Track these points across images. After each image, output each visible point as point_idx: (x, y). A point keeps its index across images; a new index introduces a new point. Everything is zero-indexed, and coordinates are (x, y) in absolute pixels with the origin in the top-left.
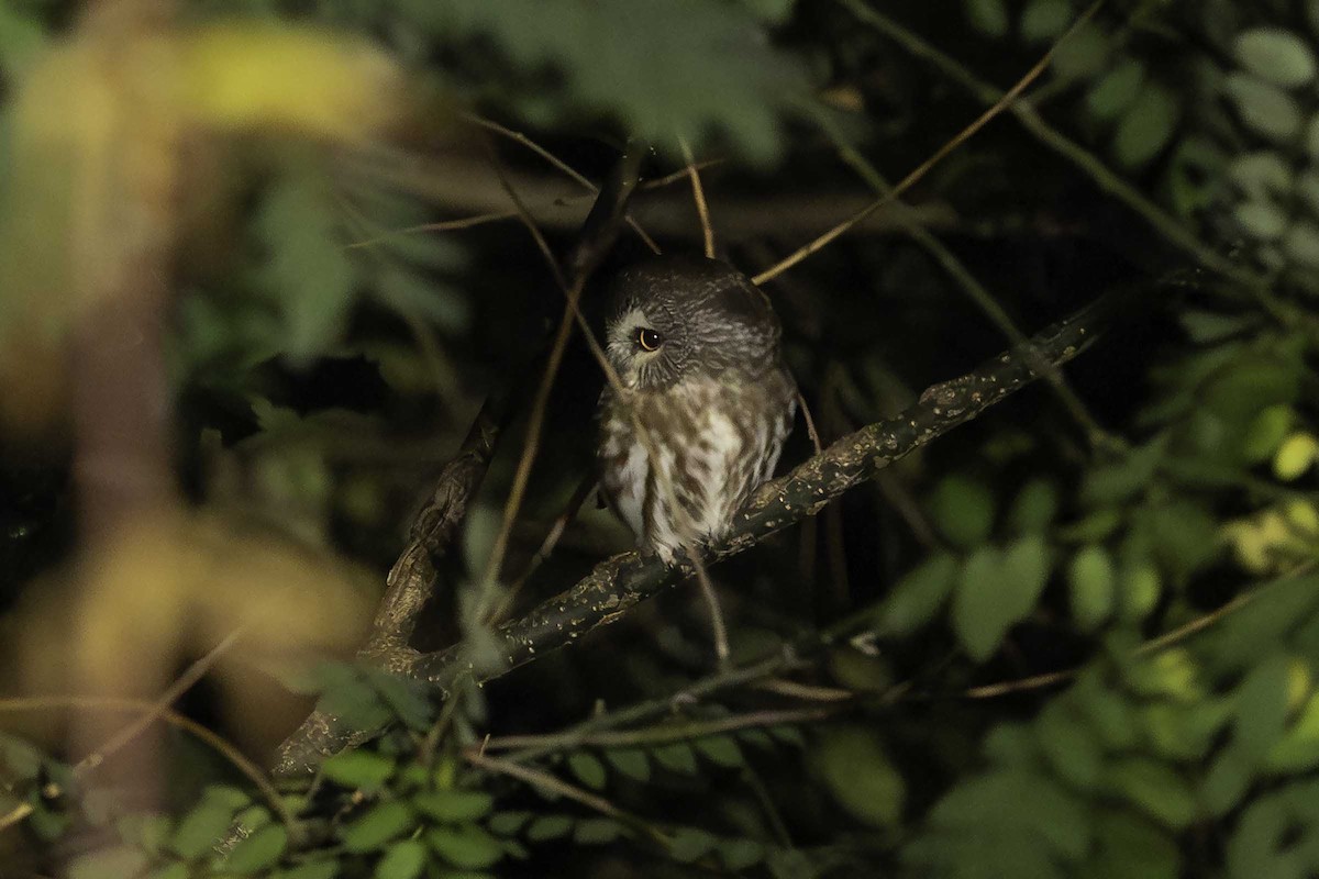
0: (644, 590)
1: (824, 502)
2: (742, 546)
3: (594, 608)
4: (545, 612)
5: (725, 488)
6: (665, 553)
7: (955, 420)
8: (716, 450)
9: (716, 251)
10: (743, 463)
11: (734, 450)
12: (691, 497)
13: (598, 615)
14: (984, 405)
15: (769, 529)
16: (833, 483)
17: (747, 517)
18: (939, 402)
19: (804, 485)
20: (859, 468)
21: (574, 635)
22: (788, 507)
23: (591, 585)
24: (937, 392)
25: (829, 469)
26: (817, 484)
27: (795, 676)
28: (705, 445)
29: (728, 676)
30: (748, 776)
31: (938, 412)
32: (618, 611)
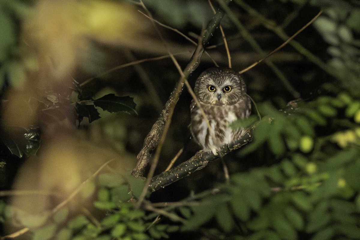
0: (209, 160)
2: (237, 147)
3: (195, 165)
4: (181, 166)
12: (221, 135)
13: (197, 167)
15: (245, 142)
18: (292, 106)
21: (190, 173)
22: (250, 136)
23: (195, 159)
24: (292, 103)
28: (225, 121)
31: (292, 108)
32: (202, 166)
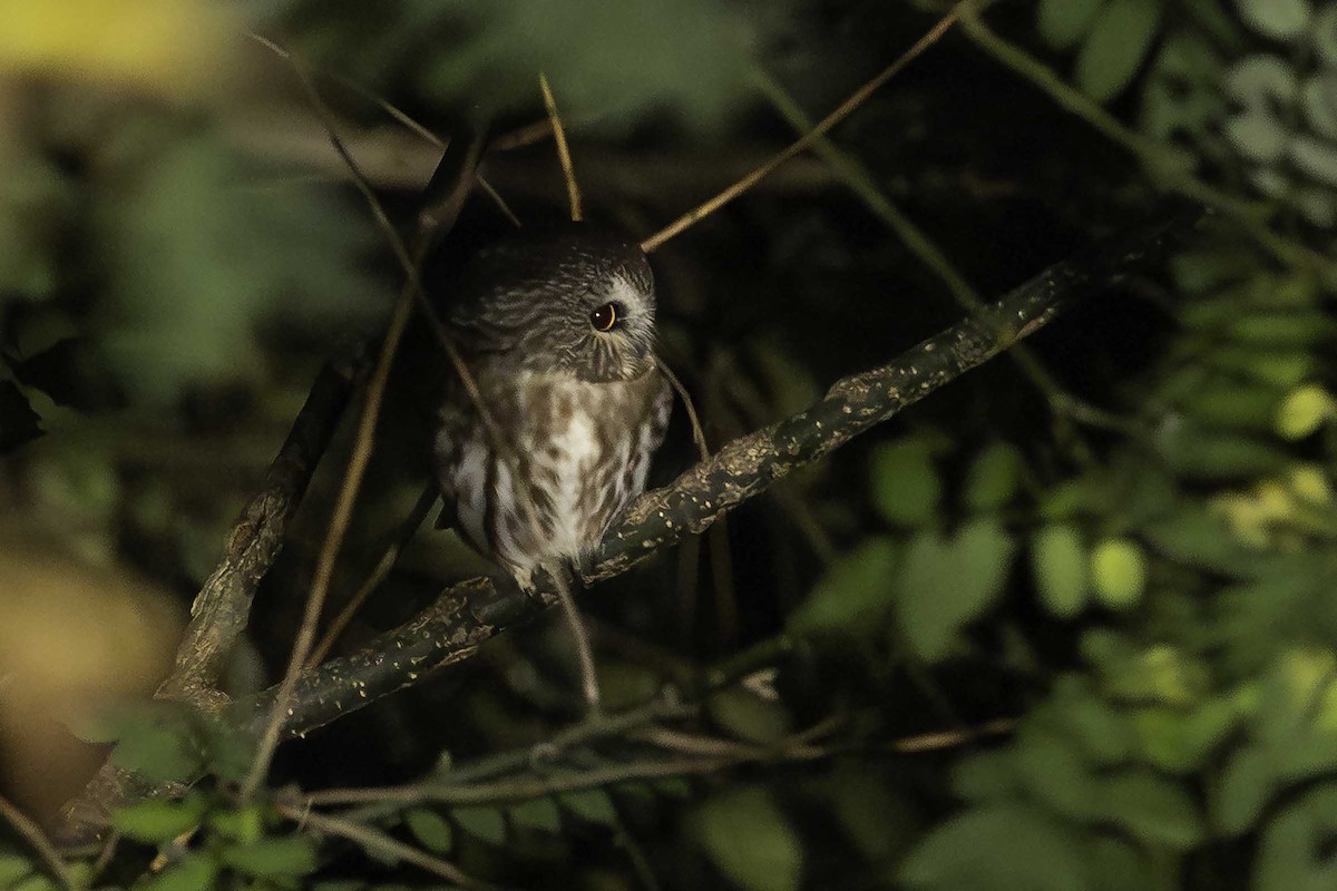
0: (497, 621)
1: (712, 518)
2: (614, 571)
3: (438, 645)
4: (380, 649)
5: (581, 503)
6: (523, 577)
7: (868, 421)
8: (568, 457)
9: (583, 215)
10: (601, 473)
11: (591, 459)
13: (443, 652)
14: (904, 402)
15: (647, 550)
16: (722, 495)
17: (620, 535)
18: (849, 400)
19: (689, 498)
20: (752, 477)
21: (414, 676)
22: (669, 524)
23: (436, 615)
24: (847, 388)
25: (719, 478)
26: (702, 496)
27: (675, 724)
29: (598, 723)
30: (621, 840)
31: (848, 410)
32: (466, 647)
